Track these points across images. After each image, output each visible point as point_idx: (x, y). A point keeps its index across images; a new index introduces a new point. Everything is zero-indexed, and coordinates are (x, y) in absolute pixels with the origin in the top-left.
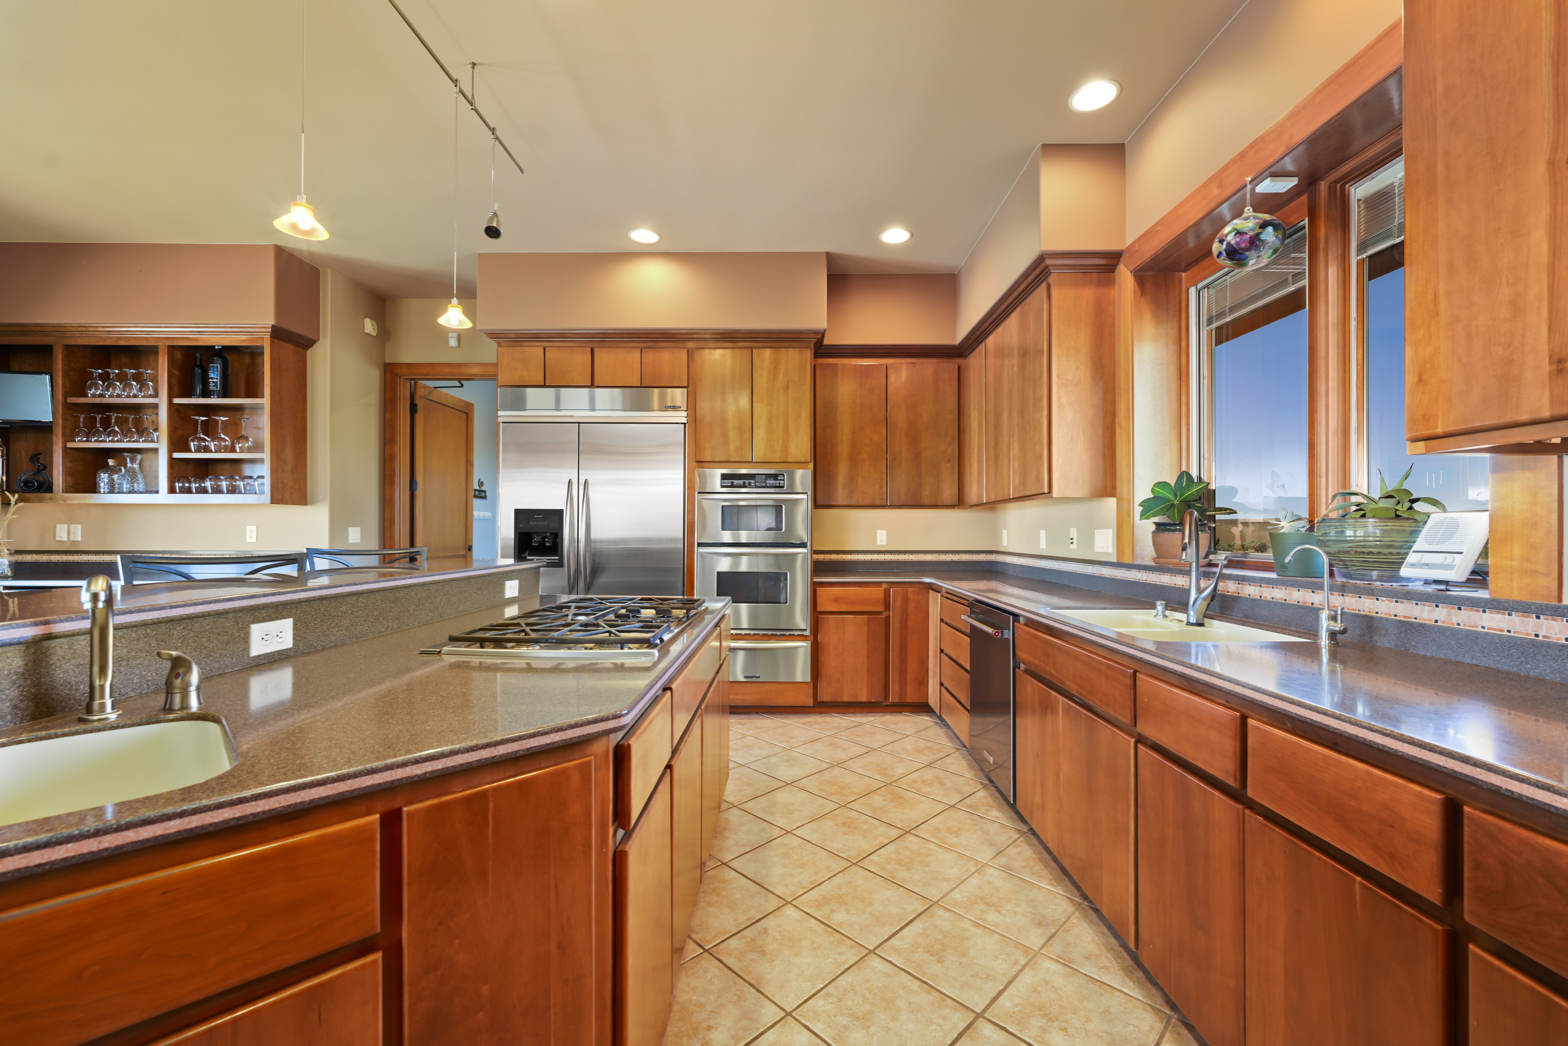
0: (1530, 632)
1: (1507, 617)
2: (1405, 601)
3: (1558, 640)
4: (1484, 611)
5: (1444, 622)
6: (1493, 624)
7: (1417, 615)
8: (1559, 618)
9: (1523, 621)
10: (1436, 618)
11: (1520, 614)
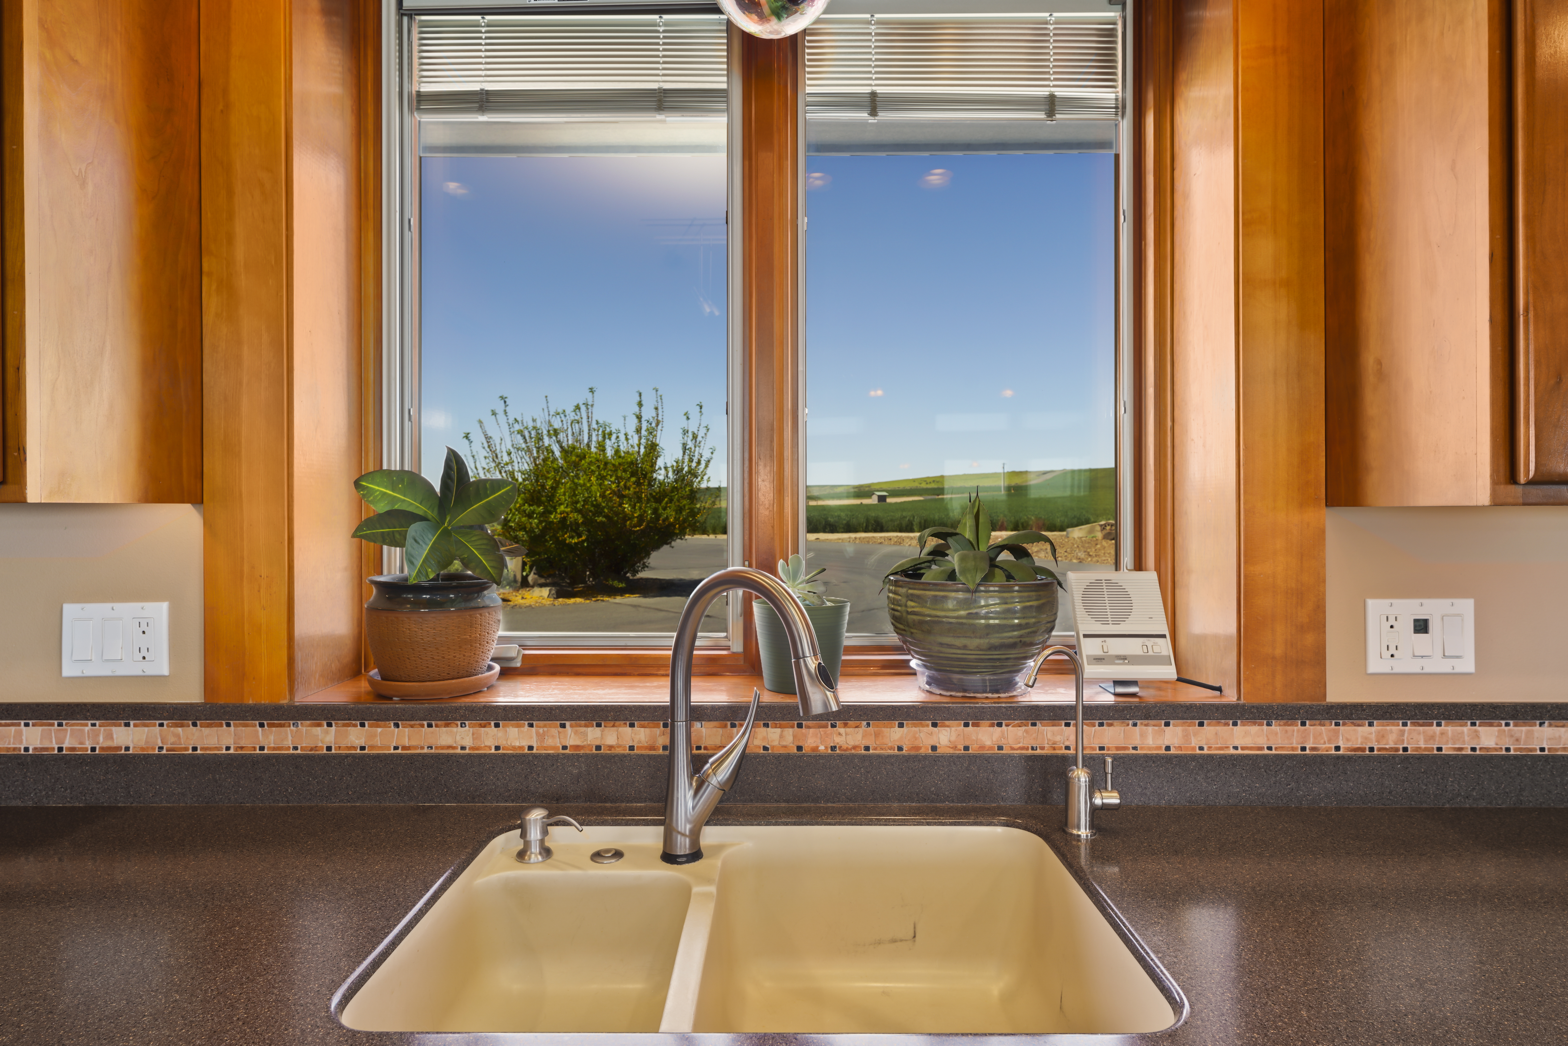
0: (1294, 745)
1: (1265, 727)
2: (1116, 722)
3: (1327, 751)
4: (1235, 724)
5: (1180, 748)
6: (1248, 742)
7: (1137, 742)
8: (1327, 722)
9: (1286, 731)
10: (1167, 743)
11: (1282, 722)
